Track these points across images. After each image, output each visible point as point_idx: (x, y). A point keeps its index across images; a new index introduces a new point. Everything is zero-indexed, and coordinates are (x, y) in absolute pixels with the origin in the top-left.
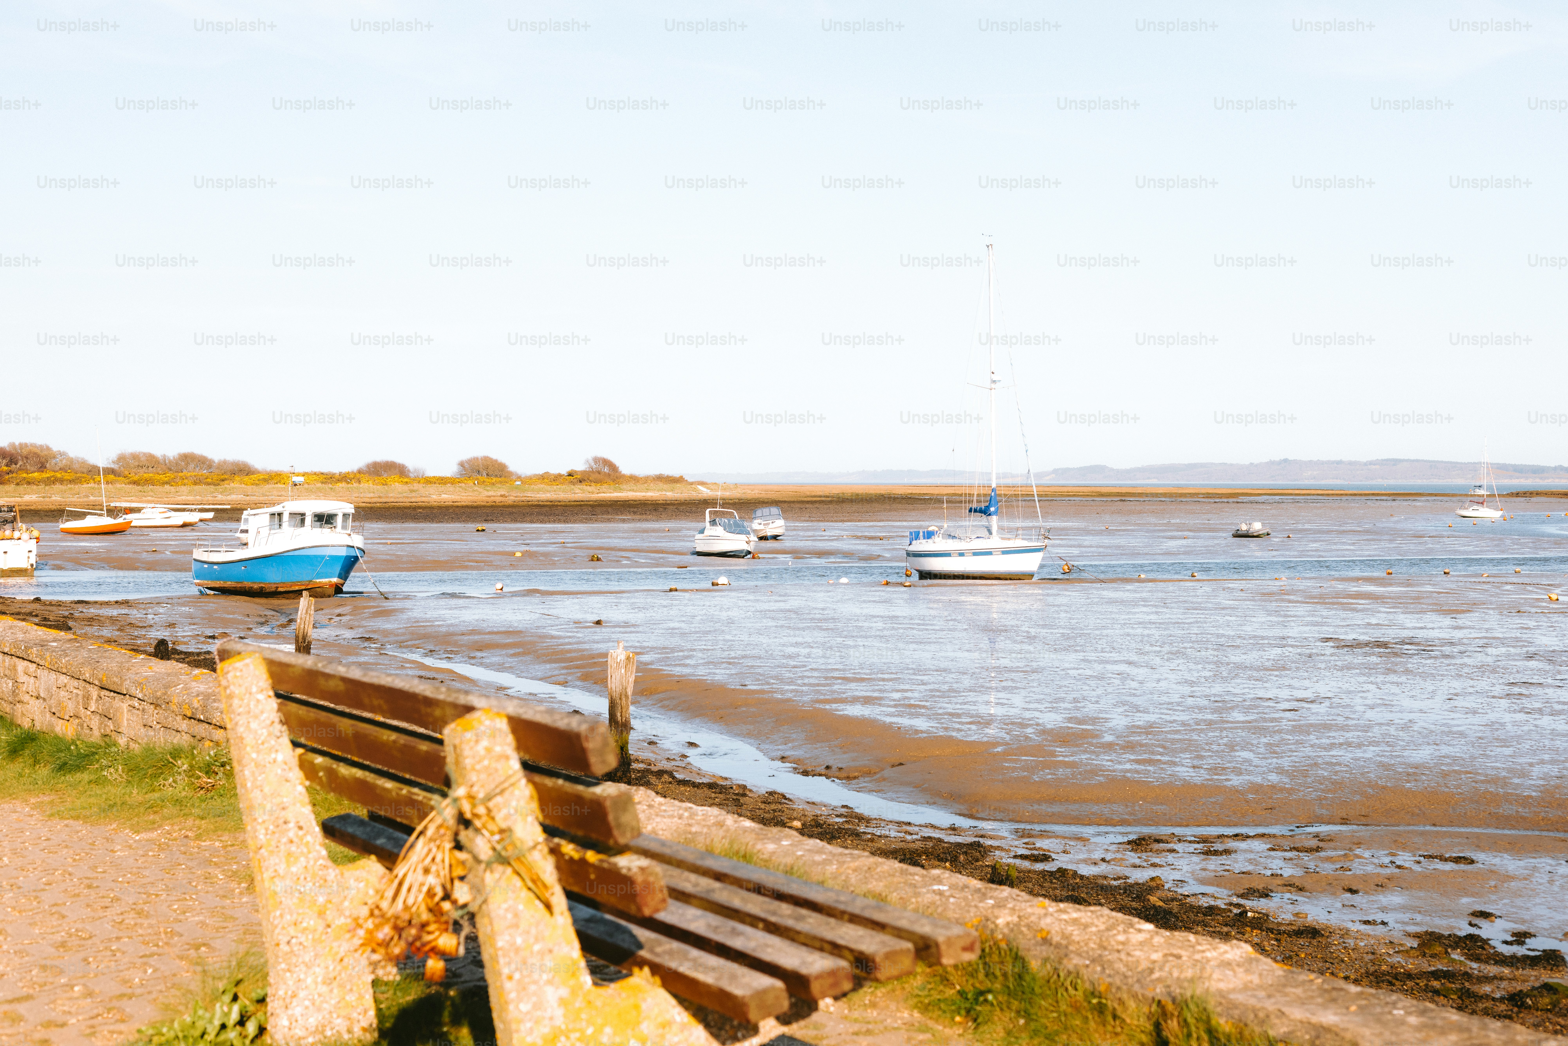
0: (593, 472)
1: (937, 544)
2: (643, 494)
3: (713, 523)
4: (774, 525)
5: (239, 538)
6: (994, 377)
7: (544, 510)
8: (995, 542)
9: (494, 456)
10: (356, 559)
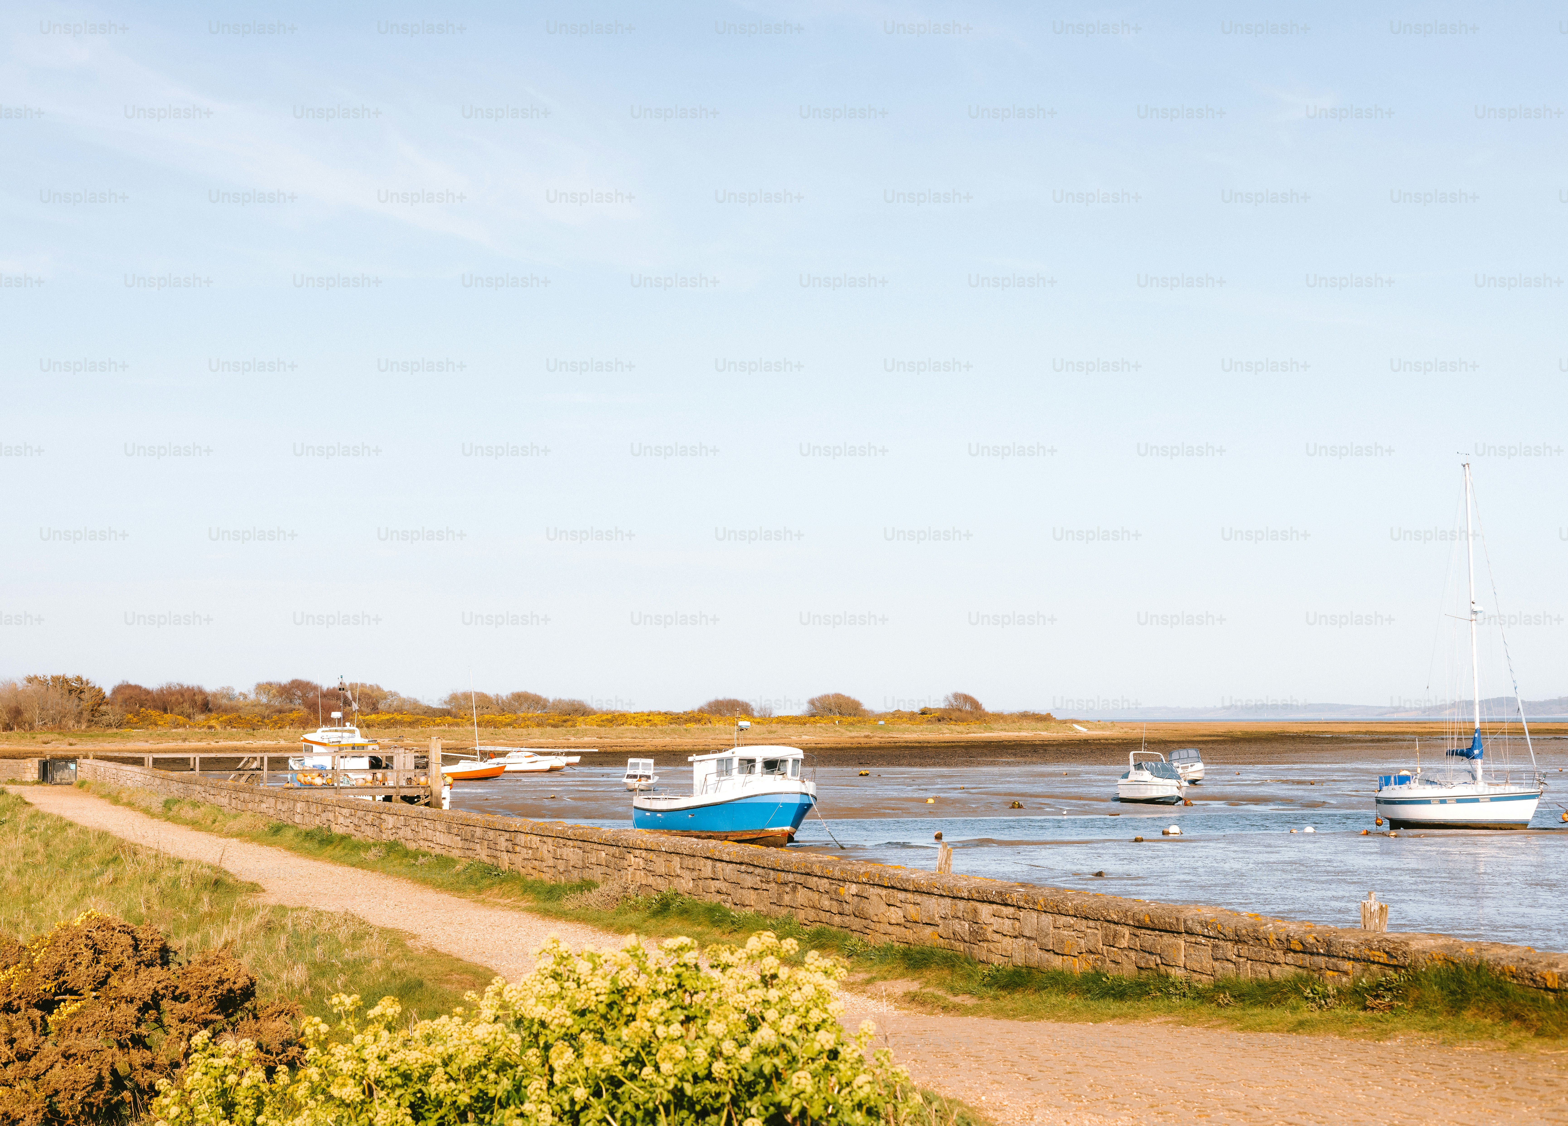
0: (953, 710)
1: (1414, 790)
2: (1016, 734)
3: (1138, 767)
4: (1194, 768)
5: (625, 784)
6: (1476, 608)
7: (915, 751)
8: (1481, 788)
9: (846, 693)
10: (810, 805)
